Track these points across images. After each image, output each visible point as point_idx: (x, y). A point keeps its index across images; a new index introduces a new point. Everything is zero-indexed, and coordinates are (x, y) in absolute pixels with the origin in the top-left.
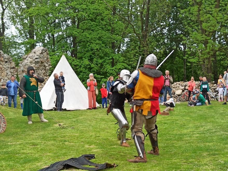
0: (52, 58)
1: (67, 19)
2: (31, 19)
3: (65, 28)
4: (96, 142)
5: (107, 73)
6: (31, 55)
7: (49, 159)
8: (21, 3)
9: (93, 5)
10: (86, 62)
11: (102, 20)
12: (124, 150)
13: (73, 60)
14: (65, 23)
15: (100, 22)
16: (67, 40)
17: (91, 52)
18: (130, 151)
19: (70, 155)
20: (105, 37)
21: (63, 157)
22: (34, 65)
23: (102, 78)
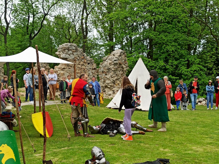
0: (129, 60)
1: (145, 22)
2: (110, 23)
3: (142, 30)
4: (170, 146)
5: (182, 74)
6: (110, 57)
7: (126, 159)
8: (103, 8)
9: (170, 8)
10: (162, 63)
11: (179, 22)
12: (199, 156)
13: (149, 62)
14: (143, 26)
15: (176, 24)
16: (144, 42)
17: (166, 54)
18: (205, 158)
19: (146, 157)
20: (181, 39)
21: (138, 159)
22: (113, 66)
23: (176, 79)
